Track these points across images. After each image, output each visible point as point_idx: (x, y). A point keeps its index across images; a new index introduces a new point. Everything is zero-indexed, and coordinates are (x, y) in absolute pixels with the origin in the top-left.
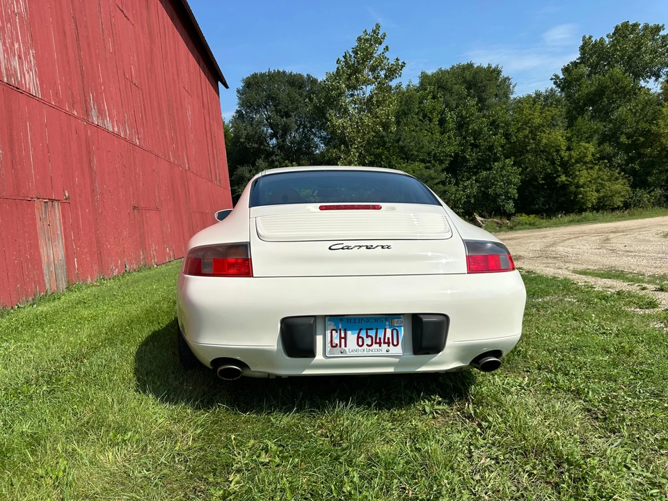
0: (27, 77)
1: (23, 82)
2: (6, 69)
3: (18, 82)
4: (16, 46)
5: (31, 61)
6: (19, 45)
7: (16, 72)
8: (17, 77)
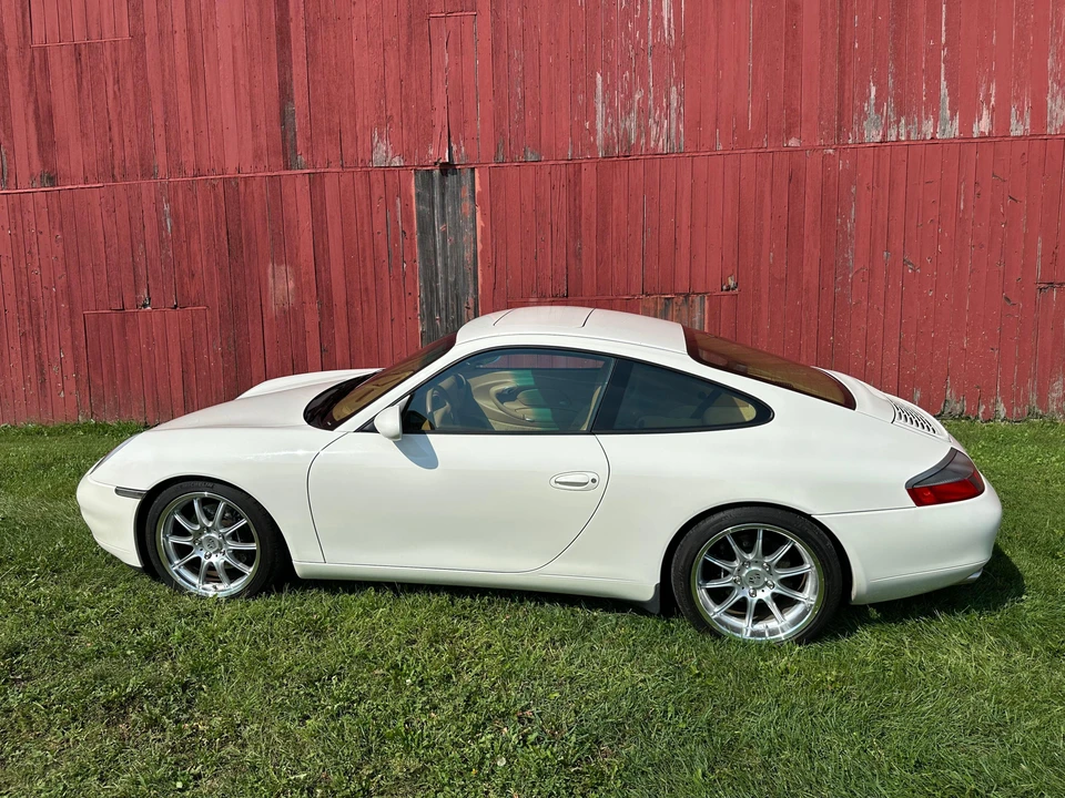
0: (653, 133)
1: (643, 141)
2: (607, 139)
3: (630, 148)
4: (637, 97)
5: (669, 106)
6: (647, 91)
7: (627, 134)
8: (629, 142)
